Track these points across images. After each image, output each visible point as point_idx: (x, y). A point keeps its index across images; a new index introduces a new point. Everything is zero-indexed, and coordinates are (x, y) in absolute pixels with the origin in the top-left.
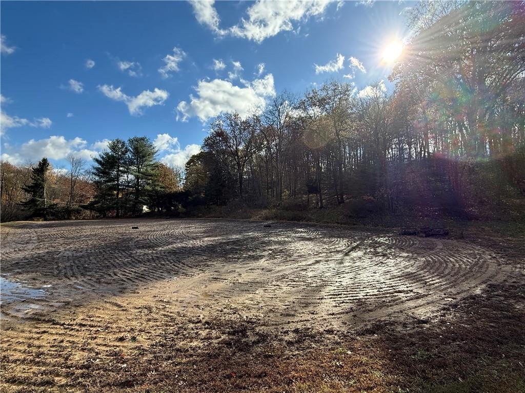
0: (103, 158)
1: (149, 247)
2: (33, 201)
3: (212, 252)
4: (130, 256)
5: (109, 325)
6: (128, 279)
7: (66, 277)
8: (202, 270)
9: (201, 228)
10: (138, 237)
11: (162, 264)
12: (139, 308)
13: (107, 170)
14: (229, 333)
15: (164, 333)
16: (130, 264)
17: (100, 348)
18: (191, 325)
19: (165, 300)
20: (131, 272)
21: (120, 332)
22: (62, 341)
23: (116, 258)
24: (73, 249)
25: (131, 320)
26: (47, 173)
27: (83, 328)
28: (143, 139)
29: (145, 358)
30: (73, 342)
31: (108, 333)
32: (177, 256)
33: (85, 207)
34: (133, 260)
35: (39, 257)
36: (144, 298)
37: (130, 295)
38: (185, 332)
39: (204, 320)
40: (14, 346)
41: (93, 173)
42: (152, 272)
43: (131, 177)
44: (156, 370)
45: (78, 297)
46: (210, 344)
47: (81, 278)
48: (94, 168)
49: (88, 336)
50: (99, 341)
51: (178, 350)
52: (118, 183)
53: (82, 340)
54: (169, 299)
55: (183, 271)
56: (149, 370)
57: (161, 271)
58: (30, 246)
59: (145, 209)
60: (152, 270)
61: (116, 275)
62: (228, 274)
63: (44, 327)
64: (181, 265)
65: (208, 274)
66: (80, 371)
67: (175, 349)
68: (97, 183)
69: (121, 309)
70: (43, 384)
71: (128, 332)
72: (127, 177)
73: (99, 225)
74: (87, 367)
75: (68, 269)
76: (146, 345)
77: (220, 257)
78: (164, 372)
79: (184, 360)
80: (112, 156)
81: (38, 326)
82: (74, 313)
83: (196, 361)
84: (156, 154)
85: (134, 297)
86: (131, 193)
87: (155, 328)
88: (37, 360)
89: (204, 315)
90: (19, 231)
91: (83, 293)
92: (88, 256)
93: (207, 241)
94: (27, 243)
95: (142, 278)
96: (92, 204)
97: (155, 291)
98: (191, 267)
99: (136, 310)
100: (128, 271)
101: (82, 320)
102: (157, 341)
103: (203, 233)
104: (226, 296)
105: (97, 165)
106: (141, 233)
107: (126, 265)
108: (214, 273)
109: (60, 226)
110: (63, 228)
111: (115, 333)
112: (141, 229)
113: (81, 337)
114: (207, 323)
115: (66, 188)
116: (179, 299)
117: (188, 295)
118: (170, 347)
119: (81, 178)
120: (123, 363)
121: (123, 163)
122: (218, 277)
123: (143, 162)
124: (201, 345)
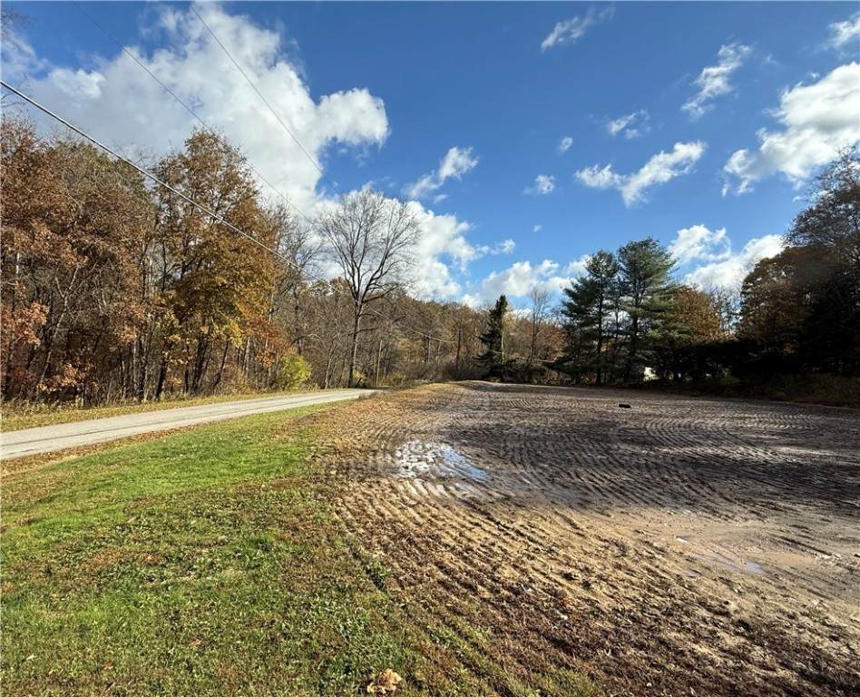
0: (576, 286)
1: (644, 443)
2: (489, 355)
3: (795, 481)
4: (606, 452)
5: (554, 548)
6: (596, 488)
7: (513, 462)
8: (758, 514)
9: (776, 424)
10: (626, 423)
11: (663, 479)
12: (605, 541)
13: (583, 306)
14: (802, 673)
15: (641, 599)
16: (605, 465)
17: (535, 574)
18: (703, 612)
19: (655, 544)
20: (602, 478)
21: (567, 564)
22: (493, 544)
23: (584, 450)
24: (527, 425)
25: (590, 554)
26: (506, 315)
27: (520, 538)
28: (646, 244)
29: (599, 624)
30: (505, 551)
31: (551, 558)
32: (699, 470)
33: (551, 367)
34: (611, 459)
35: (487, 429)
36: (617, 527)
37: (594, 514)
38: (685, 619)
39: (736, 617)
40: (448, 529)
41: (563, 312)
42: (641, 489)
43: (623, 315)
44: (614, 653)
45: (522, 494)
46: (741, 668)
47: (530, 469)
48: (564, 304)
49: (524, 551)
50: (538, 566)
51: (662, 642)
52: (600, 326)
53: (516, 553)
54: (664, 545)
55: (709, 503)
56: (602, 646)
57: (659, 490)
58: (481, 414)
59: (648, 373)
60: (642, 484)
61: (579, 477)
62: (837, 544)
63: (479, 518)
64: (707, 490)
65: (771, 525)
66: (506, 592)
67: (658, 638)
68: (568, 328)
69: (577, 531)
70: (465, 585)
71: (582, 571)
72: (617, 315)
73: (567, 395)
74: (517, 593)
75: (517, 451)
76: (605, 604)
77: (819, 497)
78: (627, 665)
79: (672, 667)
80: (592, 282)
81: (473, 514)
82: (513, 514)
83: (699, 683)
84: (671, 269)
85: (602, 520)
86: (623, 344)
87: (626, 584)
88: (465, 554)
89: (740, 606)
90: (473, 392)
91: (529, 490)
92: (545, 440)
93: (786, 453)
94: (479, 409)
95: (621, 493)
96: (561, 361)
97: (639, 523)
98: (728, 500)
99: (600, 543)
100: (598, 476)
101: (521, 526)
102: (626, 608)
103: (779, 434)
104: (815, 590)
105: (568, 299)
106: (635, 417)
107: (597, 465)
108: (792, 529)
109: (517, 392)
110: (520, 395)
111: (560, 563)
112: (636, 409)
113: (516, 548)
114: (742, 623)
115: (527, 336)
116: (687, 553)
117: (709, 553)
118: (649, 629)
119: (547, 321)
120: (564, 612)
121: (609, 292)
122: (803, 541)
123: (646, 285)
124: (719, 660)
